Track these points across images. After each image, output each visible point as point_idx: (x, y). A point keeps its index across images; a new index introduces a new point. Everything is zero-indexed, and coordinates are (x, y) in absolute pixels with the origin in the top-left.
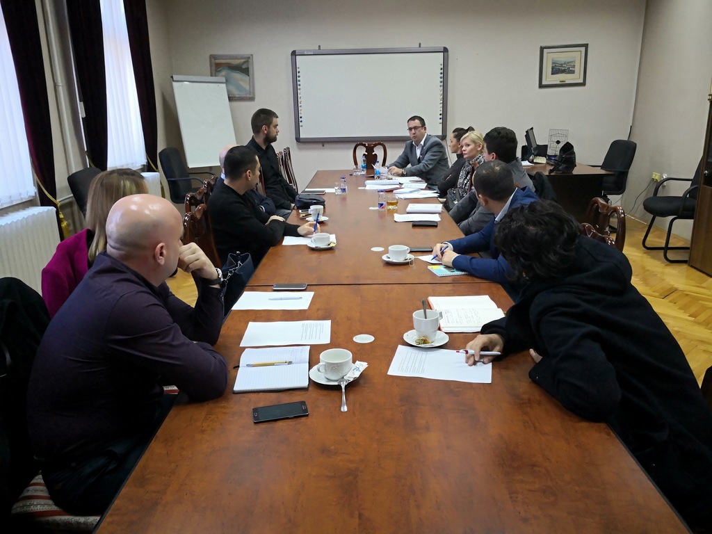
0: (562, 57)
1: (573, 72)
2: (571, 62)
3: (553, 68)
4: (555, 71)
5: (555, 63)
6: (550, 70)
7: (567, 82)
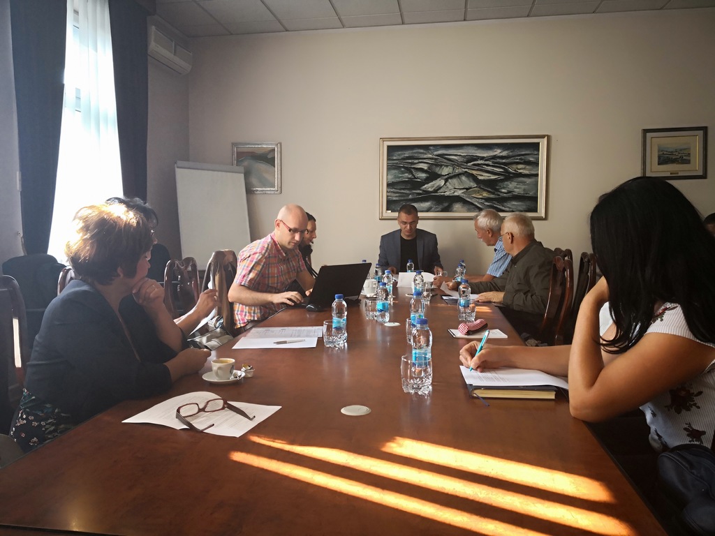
0: (672, 143)
1: (688, 162)
2: (685, 149)
3: (659, 157)
4: (663, 160)
5: (662, 151)
6: (656, 160)
7: (680, 174)
